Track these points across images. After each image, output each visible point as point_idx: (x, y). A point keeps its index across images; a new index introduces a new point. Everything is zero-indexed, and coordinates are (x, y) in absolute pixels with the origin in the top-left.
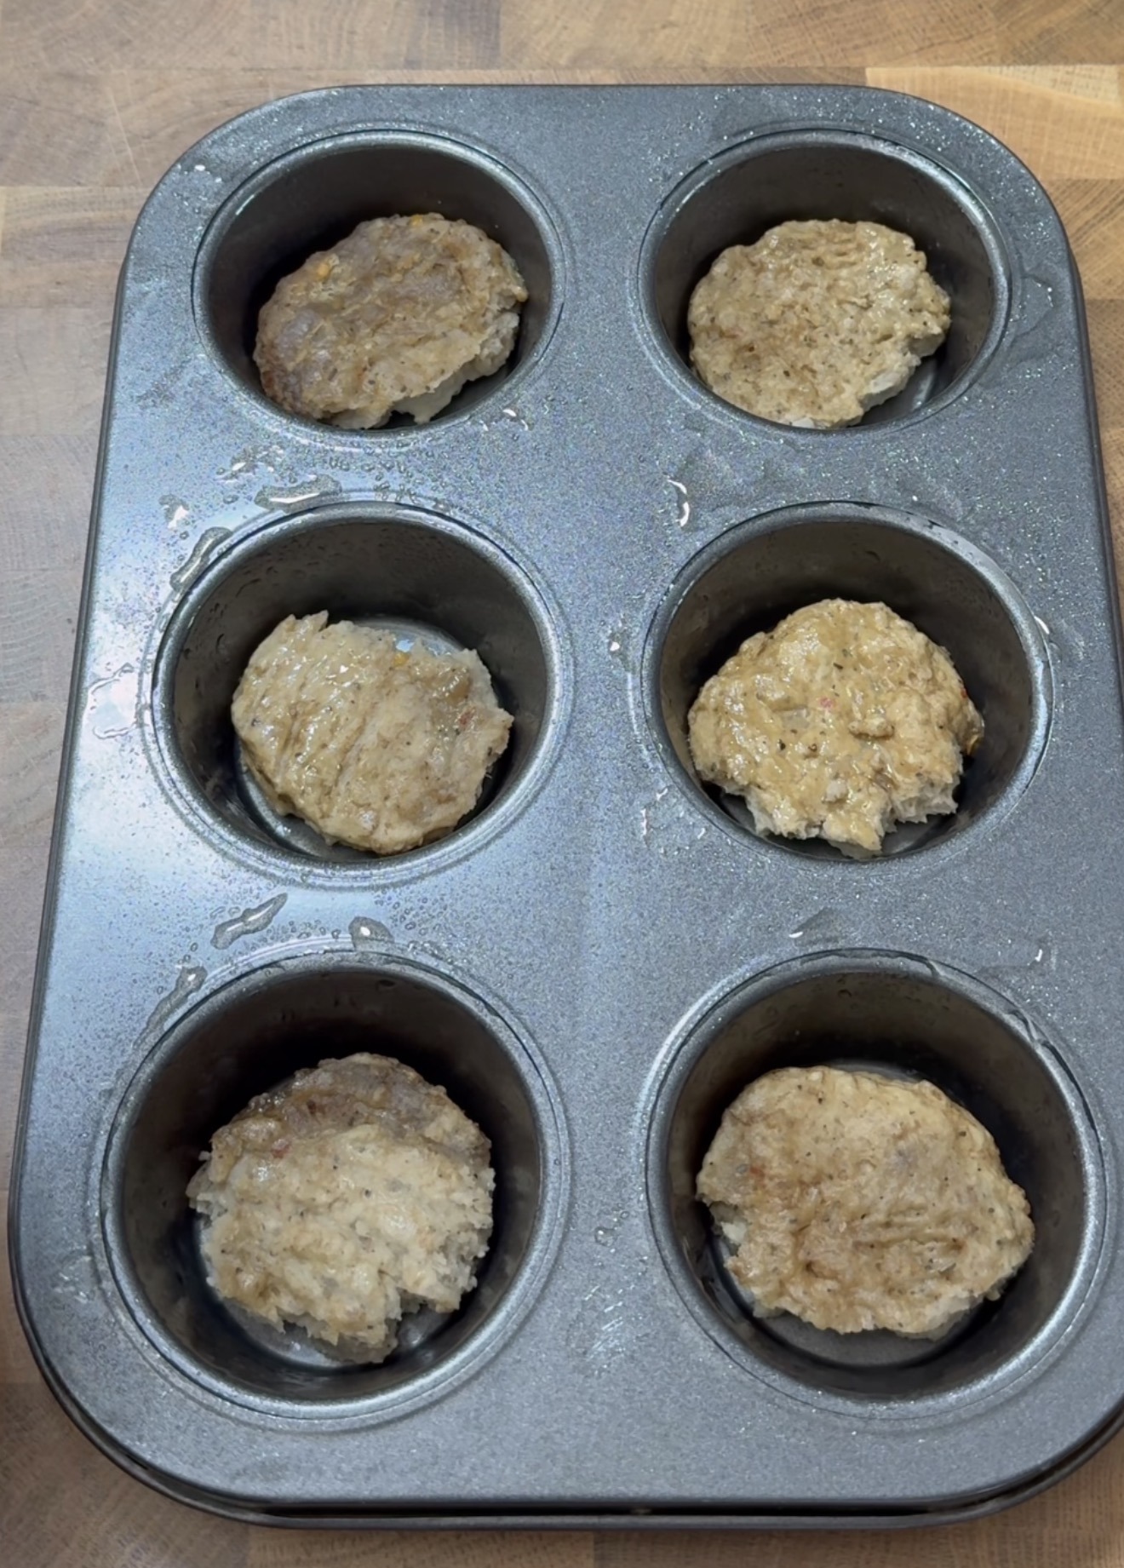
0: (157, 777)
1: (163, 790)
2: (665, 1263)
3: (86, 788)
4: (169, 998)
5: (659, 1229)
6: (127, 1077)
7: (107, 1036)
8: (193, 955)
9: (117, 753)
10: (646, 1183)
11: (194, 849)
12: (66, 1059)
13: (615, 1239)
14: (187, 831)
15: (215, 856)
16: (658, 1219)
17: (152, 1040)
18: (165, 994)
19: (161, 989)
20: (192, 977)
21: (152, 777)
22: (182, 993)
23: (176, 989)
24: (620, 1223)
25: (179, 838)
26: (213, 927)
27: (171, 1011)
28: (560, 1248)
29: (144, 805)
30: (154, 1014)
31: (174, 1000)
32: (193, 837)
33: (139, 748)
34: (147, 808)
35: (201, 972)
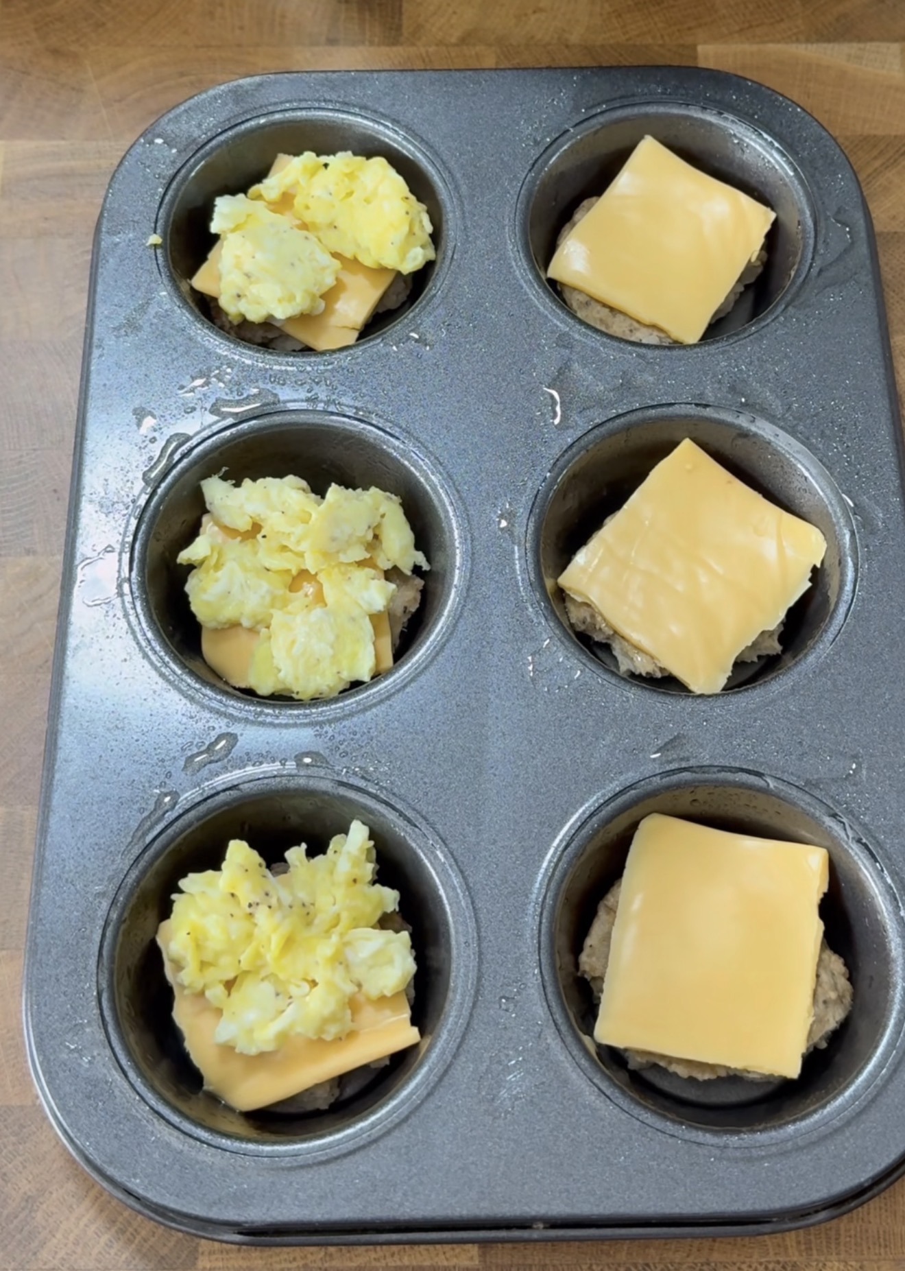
0: (135, 638)
1: (141, 648)
2: (556, 1025)
3: (77, 648)
4: (149, 817)
5: (550, 996)
6: (117, 882)
7: (100, 849)
8: (168, 782)
9: (102, 618)
10: (540, 960)
11: (166, 695)
12: (67, 868)
13: (516, 1006)
14: (160, 680)
15: (184, 701)
16: (550, 989)
17: (136, 851)
18: (146, 814)
19: (141, 810)
20: (167, 799)
21: (131, 637)
22: (160, 812)
23: (155, 810)
24: (519, 993)
25: (154, 687)
26: (184, 758)
27: (151, 828)
28: (471, 1015)
29: (125, 660)
30: (137, 830)
31: (153, 818)
32: (165, 685)
33: (120, 614)
34: (128, 663)
35: (175, 795)
